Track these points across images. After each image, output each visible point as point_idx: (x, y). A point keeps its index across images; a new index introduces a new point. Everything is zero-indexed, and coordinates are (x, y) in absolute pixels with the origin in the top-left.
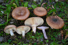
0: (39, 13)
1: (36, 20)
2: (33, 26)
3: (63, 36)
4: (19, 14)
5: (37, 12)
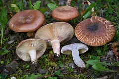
0: (62, 14)
1: (59, 29)
2: (54, 43)
3: (118, 56)
4: (23, 22)
5: (58, 13)
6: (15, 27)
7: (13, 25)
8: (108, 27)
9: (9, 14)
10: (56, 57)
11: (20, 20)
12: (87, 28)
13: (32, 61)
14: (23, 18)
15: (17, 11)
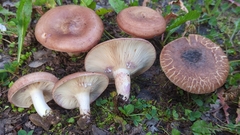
1: (131, 50)
4: (64, 30)
6: (49, 41)
7: (43, 36)
8: (219, 59)
9: (34, 10)
10: (122, 102)
11: (57, 25)
12: (182, 57)
13: (82, 113)
14: (63, 21)
15: (49, 5)
